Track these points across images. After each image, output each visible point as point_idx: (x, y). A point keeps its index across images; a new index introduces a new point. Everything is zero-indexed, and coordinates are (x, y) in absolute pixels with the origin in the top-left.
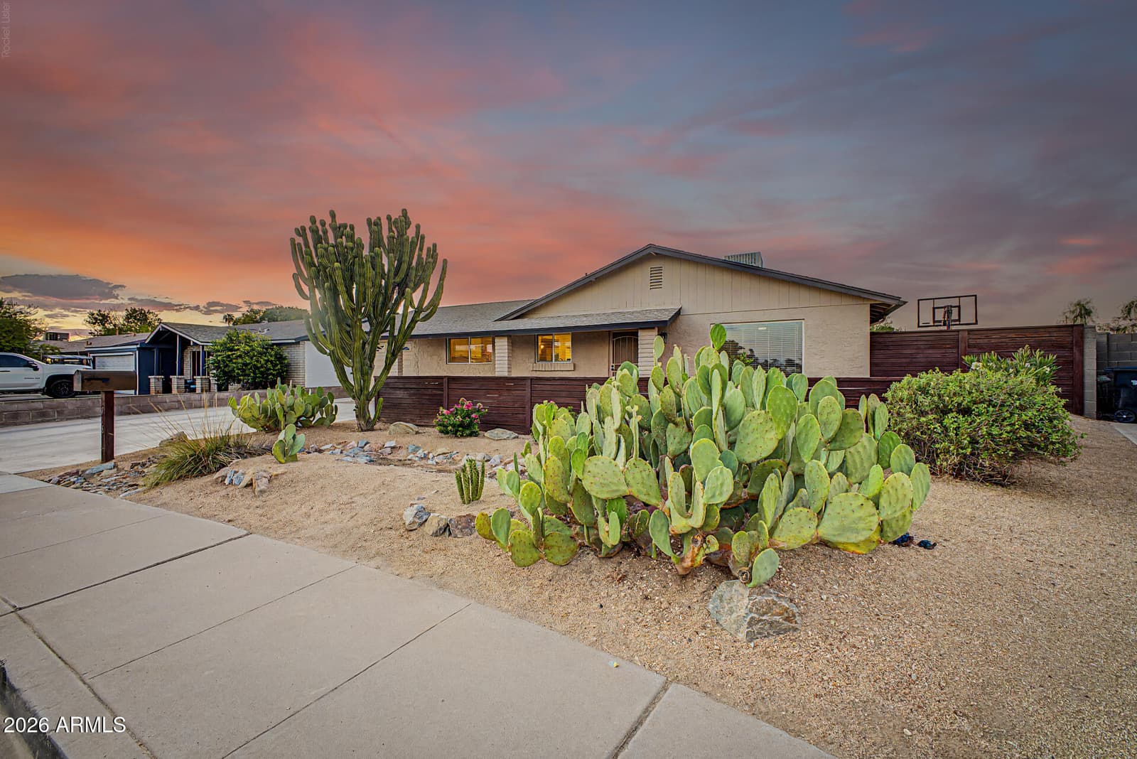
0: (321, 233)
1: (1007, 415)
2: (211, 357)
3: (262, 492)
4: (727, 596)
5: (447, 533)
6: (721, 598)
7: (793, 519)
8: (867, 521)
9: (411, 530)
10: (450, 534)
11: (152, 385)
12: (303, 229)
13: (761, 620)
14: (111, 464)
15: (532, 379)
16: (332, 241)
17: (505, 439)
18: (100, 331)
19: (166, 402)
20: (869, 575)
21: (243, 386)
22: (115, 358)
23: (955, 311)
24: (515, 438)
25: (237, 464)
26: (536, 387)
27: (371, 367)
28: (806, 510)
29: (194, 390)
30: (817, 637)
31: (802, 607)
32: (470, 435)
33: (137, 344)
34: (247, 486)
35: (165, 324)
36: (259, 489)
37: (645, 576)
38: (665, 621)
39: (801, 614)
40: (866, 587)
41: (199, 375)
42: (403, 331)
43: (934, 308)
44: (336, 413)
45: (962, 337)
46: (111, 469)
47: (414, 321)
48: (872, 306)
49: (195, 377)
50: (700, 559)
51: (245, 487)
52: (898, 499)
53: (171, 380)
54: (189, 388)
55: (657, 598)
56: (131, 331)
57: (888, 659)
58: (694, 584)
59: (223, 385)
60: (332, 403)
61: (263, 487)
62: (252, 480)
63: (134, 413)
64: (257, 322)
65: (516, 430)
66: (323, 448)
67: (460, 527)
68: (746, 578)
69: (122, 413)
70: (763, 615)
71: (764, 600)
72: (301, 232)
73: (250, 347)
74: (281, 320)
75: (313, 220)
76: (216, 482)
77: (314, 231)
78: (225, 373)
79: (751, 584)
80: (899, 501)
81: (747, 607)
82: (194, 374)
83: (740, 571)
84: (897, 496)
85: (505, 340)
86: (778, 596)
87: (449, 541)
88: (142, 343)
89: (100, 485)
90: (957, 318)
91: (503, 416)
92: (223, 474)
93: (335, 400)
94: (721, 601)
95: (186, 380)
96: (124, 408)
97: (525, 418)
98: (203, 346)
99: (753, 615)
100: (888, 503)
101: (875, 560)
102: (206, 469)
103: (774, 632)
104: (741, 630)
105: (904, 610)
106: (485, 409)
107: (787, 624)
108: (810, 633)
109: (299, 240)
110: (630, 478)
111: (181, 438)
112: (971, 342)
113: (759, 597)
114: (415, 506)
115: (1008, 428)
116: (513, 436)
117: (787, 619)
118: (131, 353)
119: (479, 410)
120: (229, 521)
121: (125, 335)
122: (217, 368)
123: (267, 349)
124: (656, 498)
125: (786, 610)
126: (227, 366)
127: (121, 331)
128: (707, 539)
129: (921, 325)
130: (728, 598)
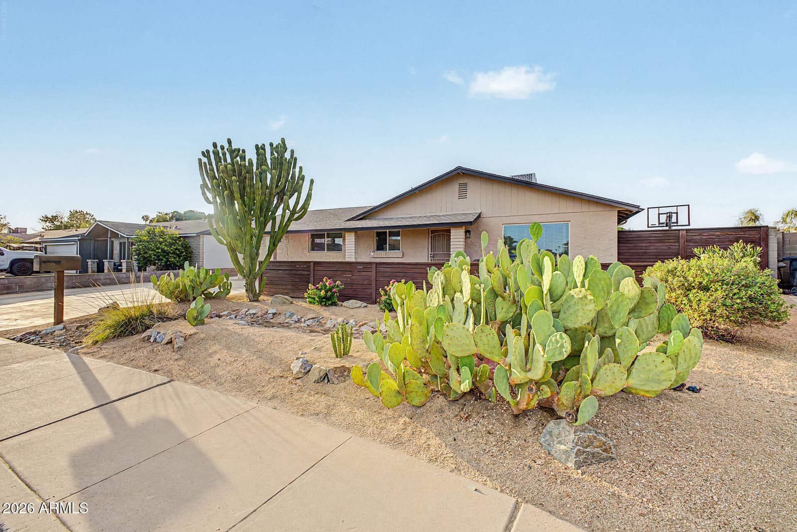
0: (221, 155)
1: (736, 291)
2: (133, 246)
3: (180, 348)
4: (556, 431)
5: (326, 381)
6: (550, 433)
7: (608, 373)
8: (667, 374)
9: (298, 378)
10: (329, 381)
11: (90, 266)
12: (208, 151)
13: (584, 452)
14: (61, 326)
15: (377, 264)
16: (229, 160)
17: (357, 308)
18: (51, 227)
19: (101, 279)
20: (661, 414)
21: (157, 267)
22: (62, 247)
23: (674, 216)
24: (364, 307)
25: (159, 326)
26: (379, 270)
27: (257, 254)
28: (619, 365)
29: (121, 270)
30: (631, 465)
31: (615, 441)
32: (332, 305)
33: (78, 237)
34: (167, 343)
35: (99, 221)
36: (177, 346)
37: (485, 415)
38: (507, 452)
39: (615, 446)
40: (660, 424)
41: (124, 259)
42: (282, 227)
43: (659, 214)
44: (231, 288)
45: (682, 235)
46: (61, 330)
47: (290, 220)
48: (619, 212)
49: (121, 261)
50: (534, 403)
51: (166, 344)
52: (691, 357)
53: (104, 262)
54: (117, 268)
55: (498, 433)
56: (73, 226)
57: (691, 483)
58: (526, 422)
59: (142, 267)
60: (228, 280)
61: (180, 345)
62: (171, 339)
63: (78, 288)
64: (167, 221)
65: (365, 301)
66: (221, 314)
67: (336, 376)
68: (572, 419)
69: (68, 288)
70: (586, 447)
71: (586, 436)
72: (206, 154)
73: (163, 239)
74: (185, 220)
75: (215, 145)
76: (143, 340)
77: (216, 154)
78: (145, 258)
79: (577, 424)
80: (692, 358)
81: (573, 441)
82: (121, 259)
83: (567, 413)
84: (690, 354)
85: (353, 234)
86: (596, 433)
87: (329, 387)
88: (82, 235)
89: (53, 342)
90: (676, 221)
91: (355, 291)
92: (149, 334)
93: (230, 278)
94: (551, 436)
95: (115, 263)
96: (70, 284)
97: (372, 292)
98: (128, 238)
99: (578, 447)
100: (684, 360)
101: (662, 402)
102: (134, 330)
103: (596, 461)
104: (570, 459)
105: (694, 443)
106: (342, 285)
107: (605, 454)
108: (625, 462)
109: (205, 160)
110: (478, 340)
111: (115, 306)
112: (689, 238)
113: (583, 433)
114: (301, 359)
115: (738, 301)
116: (363, 305)
117: (605, 450)
118: (74, 243)
119: (338, 286)
120: (156, 371)
121: (69, 230)
122: (138, 255)
123: (175, 240)
124: (498, 356)
125: (604, 444)
126: (146, 253)
127: (66, 227)
128: (541, 388)
129: (650, 226)
130: (557, 433)
